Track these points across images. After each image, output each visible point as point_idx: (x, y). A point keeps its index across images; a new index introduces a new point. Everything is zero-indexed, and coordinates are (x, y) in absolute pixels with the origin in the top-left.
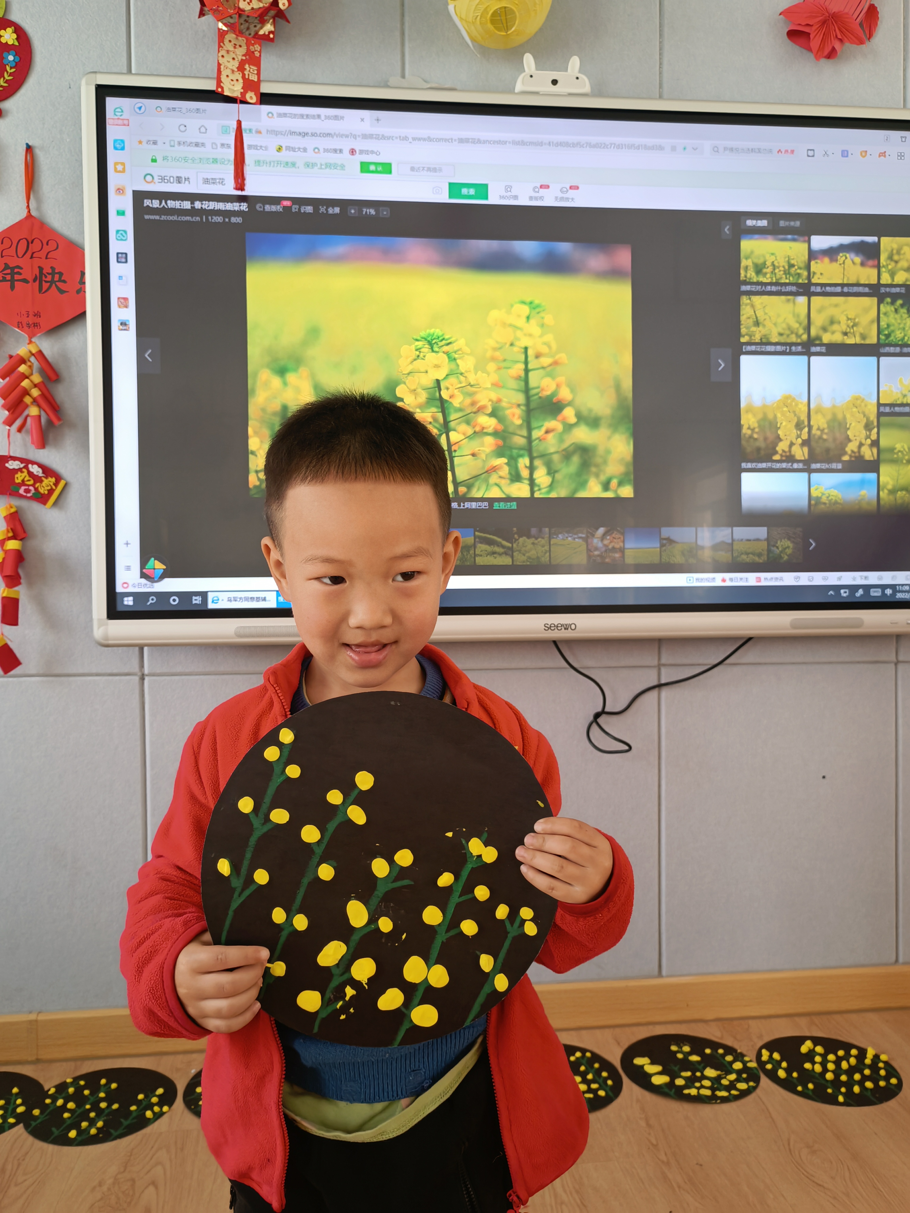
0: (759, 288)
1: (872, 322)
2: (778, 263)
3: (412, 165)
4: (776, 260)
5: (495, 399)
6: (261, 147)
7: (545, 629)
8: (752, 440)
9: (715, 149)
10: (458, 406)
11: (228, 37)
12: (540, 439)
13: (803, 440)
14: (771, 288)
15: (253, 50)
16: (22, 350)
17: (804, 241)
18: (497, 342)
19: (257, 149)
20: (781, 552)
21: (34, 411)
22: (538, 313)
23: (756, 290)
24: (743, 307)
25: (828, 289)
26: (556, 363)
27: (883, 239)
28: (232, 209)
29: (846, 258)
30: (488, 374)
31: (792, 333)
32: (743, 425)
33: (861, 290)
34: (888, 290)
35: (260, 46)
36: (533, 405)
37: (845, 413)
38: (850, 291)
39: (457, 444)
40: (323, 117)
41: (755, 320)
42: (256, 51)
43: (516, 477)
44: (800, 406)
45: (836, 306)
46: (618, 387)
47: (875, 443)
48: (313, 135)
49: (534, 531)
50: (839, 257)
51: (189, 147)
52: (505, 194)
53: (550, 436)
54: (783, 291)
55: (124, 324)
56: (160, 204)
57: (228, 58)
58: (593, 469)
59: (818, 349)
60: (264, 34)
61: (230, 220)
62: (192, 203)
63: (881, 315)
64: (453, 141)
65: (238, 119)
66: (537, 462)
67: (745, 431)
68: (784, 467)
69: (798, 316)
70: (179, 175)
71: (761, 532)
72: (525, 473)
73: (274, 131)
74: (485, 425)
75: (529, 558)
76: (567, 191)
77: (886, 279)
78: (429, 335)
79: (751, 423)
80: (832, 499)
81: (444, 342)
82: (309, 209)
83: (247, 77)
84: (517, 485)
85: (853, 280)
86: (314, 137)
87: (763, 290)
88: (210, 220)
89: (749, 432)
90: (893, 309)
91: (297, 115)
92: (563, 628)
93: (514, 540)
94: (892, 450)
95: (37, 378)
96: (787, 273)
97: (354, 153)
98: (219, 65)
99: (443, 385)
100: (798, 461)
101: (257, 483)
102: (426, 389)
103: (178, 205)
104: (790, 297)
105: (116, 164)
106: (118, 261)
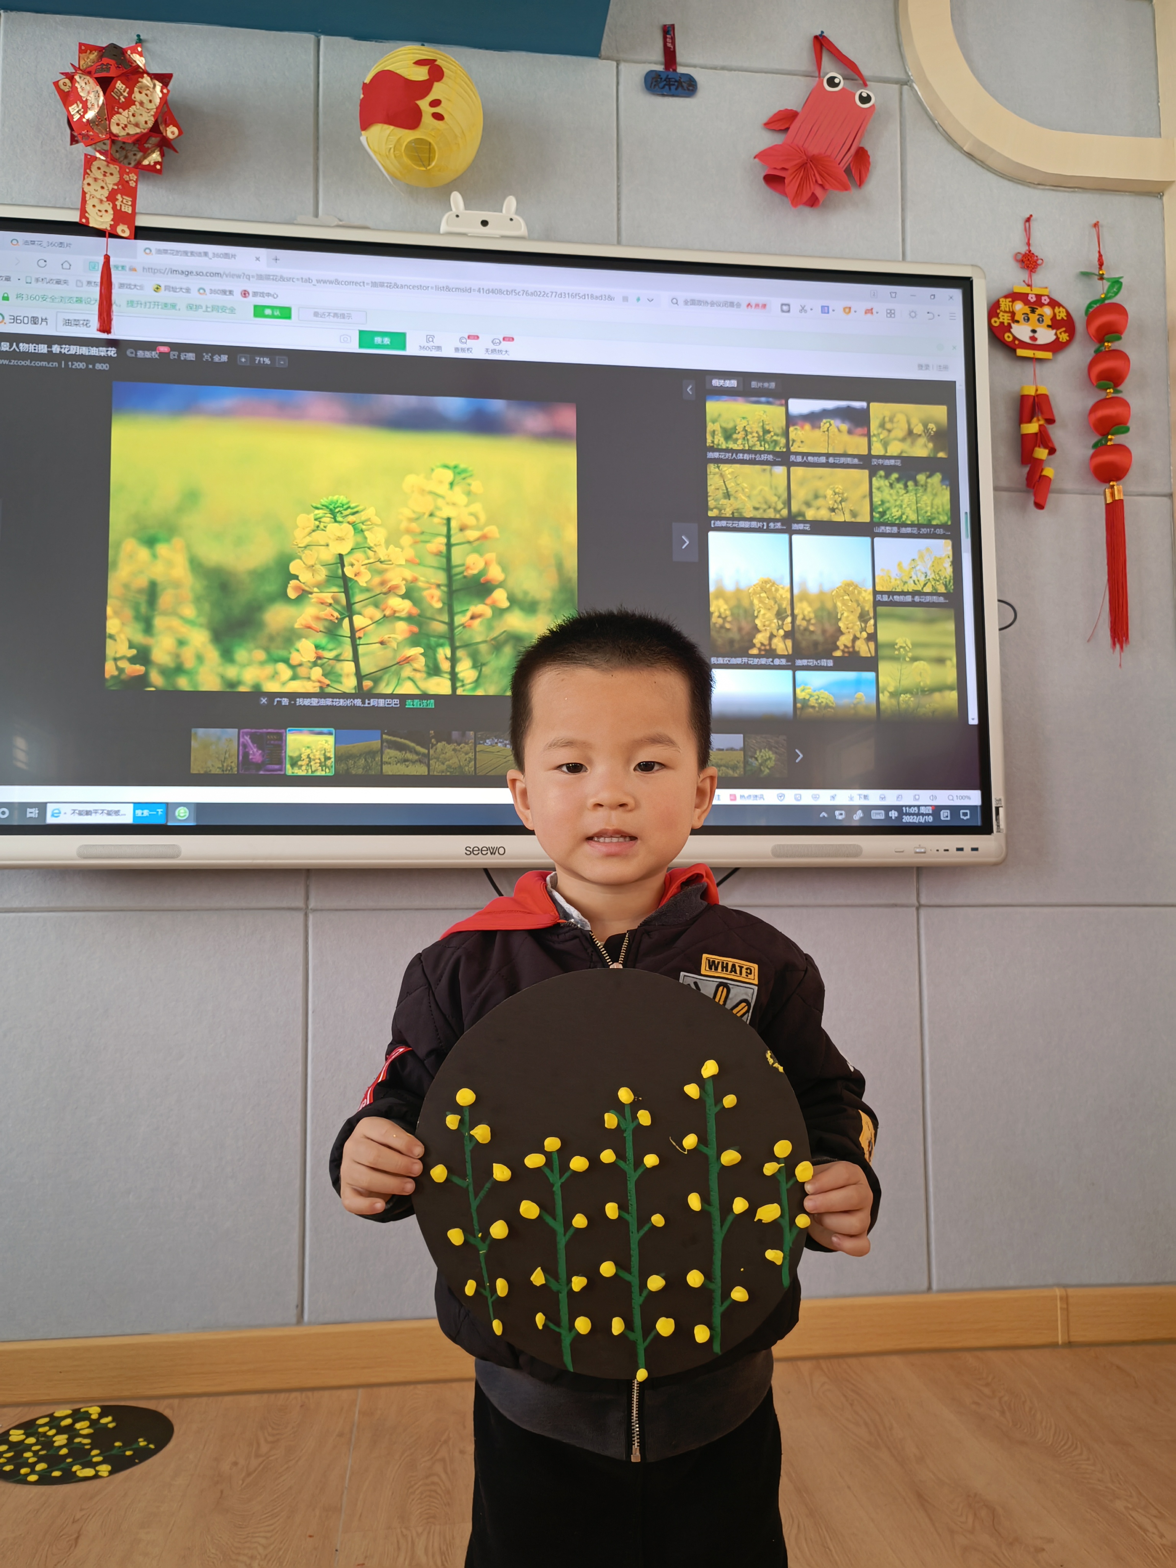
0: (728, 455)
1: (865, 497)
2: (751, 428)
3: (316, 310)
4: (748, 424)
5: (409, 578)
6: (135, 286)
7: (466, 853)
8: (723, 631)
9: (675, 301)
10: (365, 585)
11: (96, 164)
12: (464, 626)
13: (785, 632)
14: (743, 456)
15: (128, 179)
17: (781, 405)
18: (414, 512)
19: (130, 288)
20: (761, 765)
22: (464, 479)
23: (725, 458)
24: (709, 477)
25: (810, 459)
26: (484, 537)
27: (872, 404)
28: (97, 354)
29: (830, 425)
30: (402, 548)
31: (770, 507)
32: (713, 613)
33: (849, 460)
34: (881, 461)
35: (137, 175)
36: (455, 586)
37: (835, 601)
38: (837, 462)
39: (362, 631)
40: (210, 255)
41: (725, 491)
42: (131, 180)
43: (434, 670)
44: (781, 591)
45: (821, 478)
46: (560, 567)
47: (872, 637)
48: (199, 274)
49: (455, 734)
50: (822, 424)
51: (48, 284)
52: (426, 345)
53: (477, 622)
54: (757, 459)
56: (11, 346)
57: (95, 186)
59: (801, 527)
60: (149, 165)
61: (94, 366)
62: (50, 347)
63: (874, 490)
64: (365, 284)
65: (105, 253)
66: (460, 653)
67: (715, 619)
68: (763, 663)
69: (776, 488)
70: (35, 315)
71: (736, 740)
72: (445, 666)
73: (152, 269)
74: (397, 608)
75: (449, 767)
76: (500, 343)
77: (877, 449)
78: (331, 503)
79: (722, 610)
80: (822, 702)
81: (349, 511)
82: (191, 356)
83: (118, 208)
84: (435, 680)
85: (839, 450)
86: (199, 276)
87: (733, 458)
88: (70, 366)
89: (720, 621)
90: (888, 484)
91: (180, 251)
92: (489, 851)
93: (430, 745)
94: (892, 645)
96: (762, 439)
97: (247, 295)
98: (84, 193)
99: (346, 561)
100: (780, 657)
101: (116, 673)
102: (326, 565)
103: (31, 348)
104: (766, 467)
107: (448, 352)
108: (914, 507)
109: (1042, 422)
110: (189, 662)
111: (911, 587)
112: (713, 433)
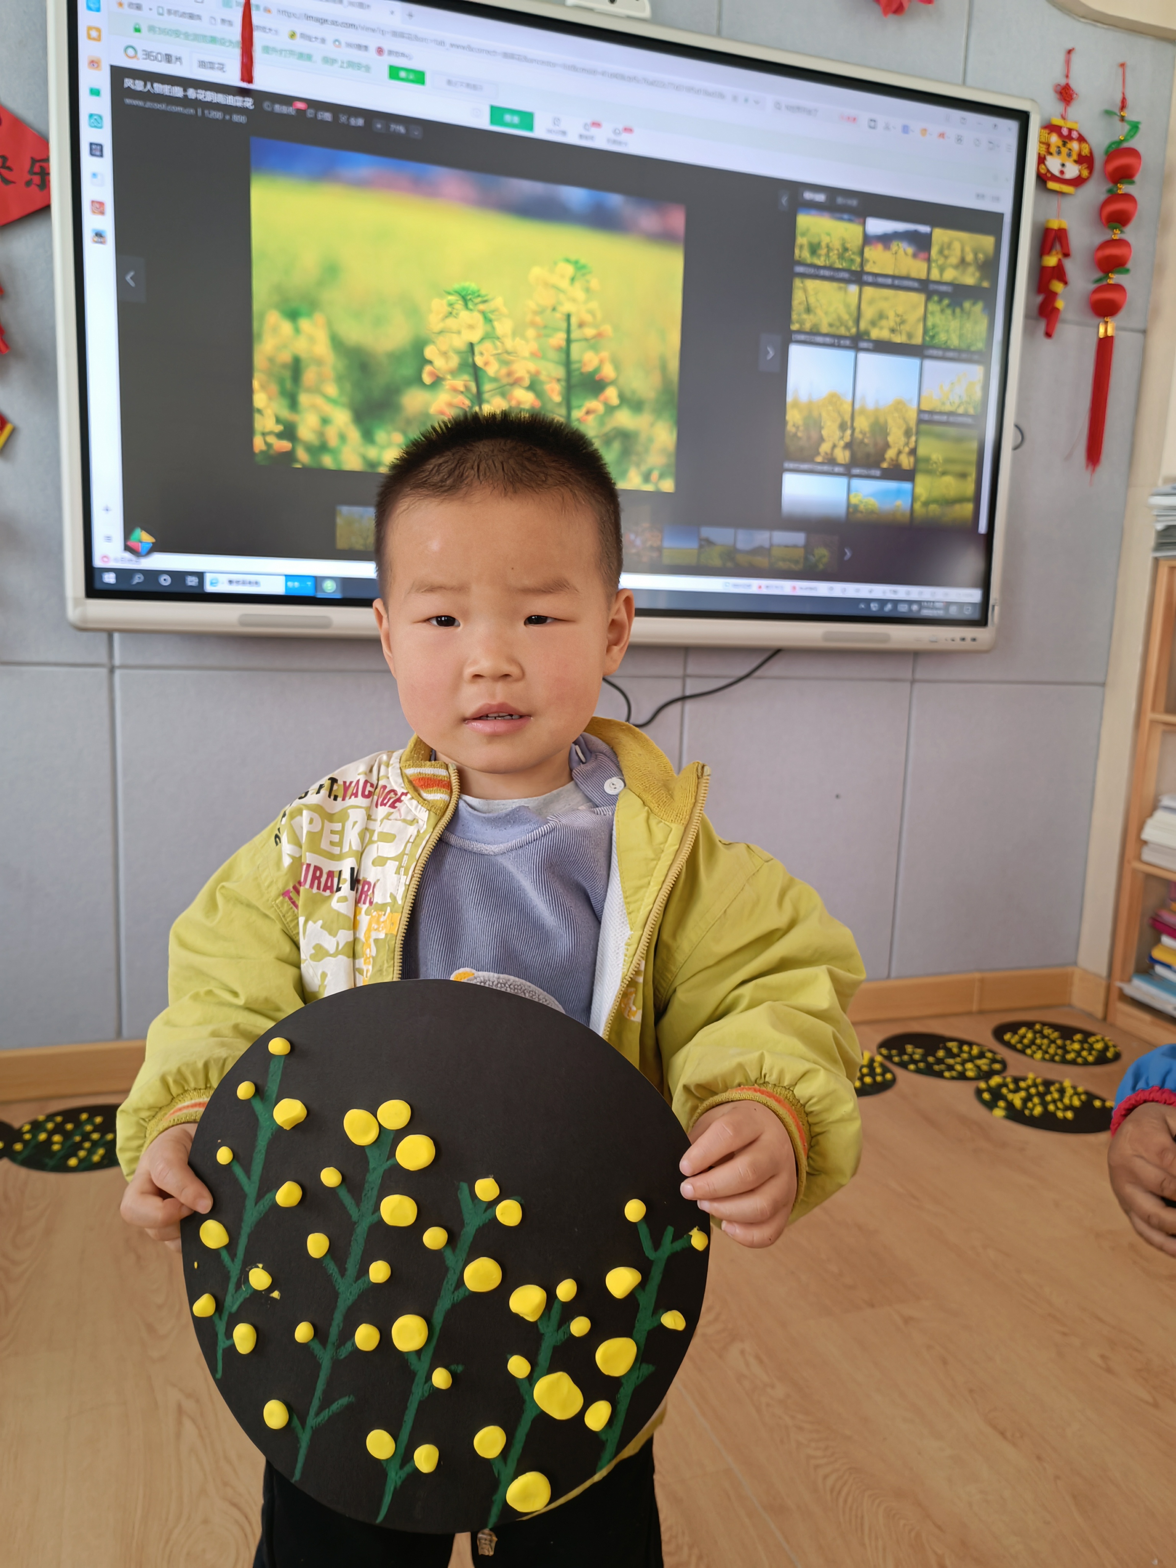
0: (812, 271)
1: (918, 321)
2: (833, 245)
3: (449, 78)
4: (831, 241)
5: (533, 370)
6: (270, 30)
8: (796, 438)
9: (778, 106)
10: (493, 375)
13: (845, 442)
14: (824, 272)
17: (860, 223)
18: (538, 305)
19: (265, 32)
20: (817, 560)
22: (584, 275)
23: (809, 273)
24: (795, 290)
25: (880, 280)
26: (599, 335)
27: (935, 230)
28: (234, 105)
29: (899, 247)
30: (527, 340)
31: (842, 324)
32: (788, 421)
33: (911, 284)
34: (935, 287)
36: (574, 381)
37: (887, 417)
38: (901, 284)
40: (345, 3)
41: (807, 306)
44: (845, 405)
47: (913, 452)
48: (334, 23)
50: (892, 246)
51: (181, 19)
52: (553, 128)
53: (591, 418)
54: (836, 276)
55: (99, 235)
56: (145, 85)
58: (634, 458)
59: (865, 344)
61: (231, 117)
62: (185, 90)
63: (929, 316)
64: (496, 54)
67: (790, 428)
68: (825, 469)
69: (849, 306)
70: (168, 52)
71: (799, 538)
73: (287, 11)
74: (522, 400)
76: (619, 133)
77: (935, 275)
78: (464, 289)
79: (796, 420)
80: (869, 508)
81: (479, 299)
85: (903, 272)
86: (334, 26)
87: (817, 273)
88: (207, 114)
89: (794, 430)
90: (939, 309)
94: (927, 460)
96: (841, 257)
97: (382, 52)
99: (477, 350)
100: (840, 465)
101: (264, 448)
102: (458, 352)
103: (167, 90)
104: (842, 285)
105: (90, 28)
106: (92, 154)
107: (572, 139)
108: (958, 333)
109: (1060, 256)
110: (333, 441)
111: (948, 408)
112: (801, 247)
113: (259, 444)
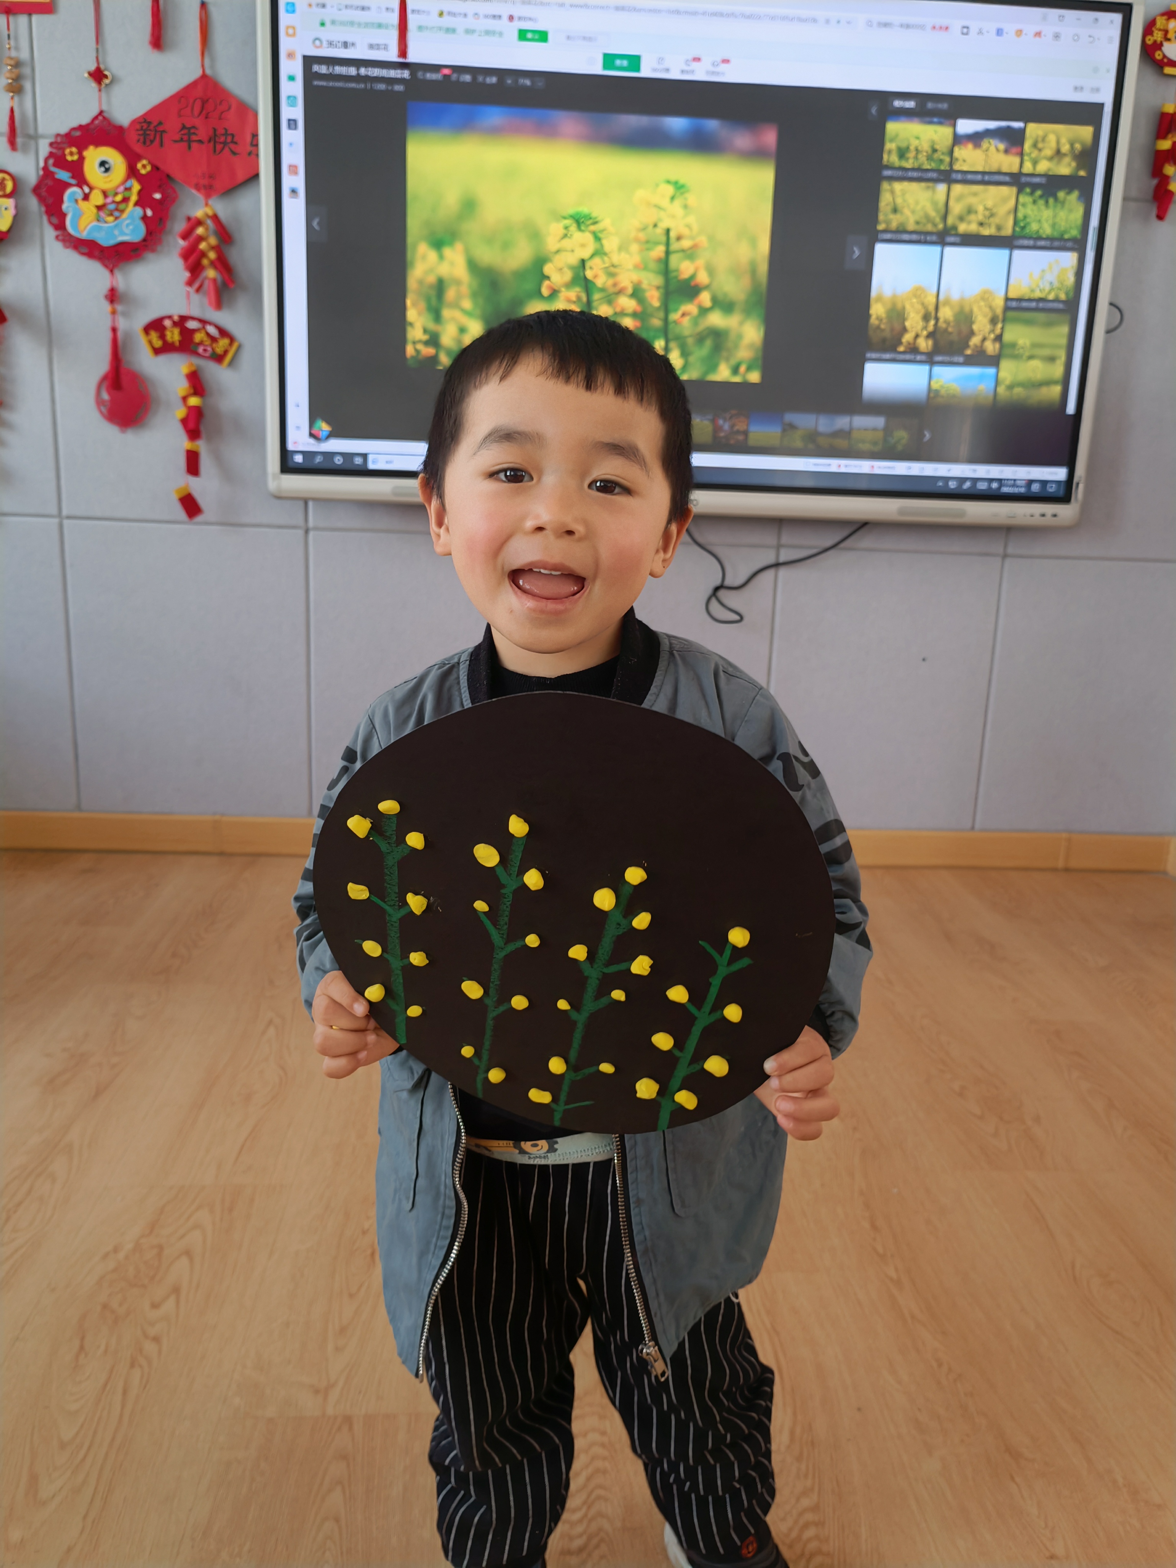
0: (900, 173)
1: (1009, 212)
2: (922, 147)
3: (568, 34)
4: (920, 144)
5: (636, 280)
6: (424, 12)
8: (878, 330)
9: (869, 24)
10: (601, 286)
12: (675, 322)
13: (928, 332)
14: (913, 174)
16: (199, 213)
17: (950, 125)
18: (641, 223)
19: (419, 14)
20: (897, 441)
21: (211, 273)
22: (682, 194)
23: (897, 176)
24: (882, 193)
25: (969, 177)
26: (695, 247)
27: (1029, 124)
28: (395, 77)
29: (990, 144)
30: (631, 254)
31: (929, 221)
32: (872, 315)
33: (1001, 178)
34: (1028, 179)
36: (672, 287)
37: (972, 306)
38: (991, 179)
41: (894, 207)
44: (929, 297)
47: (999, 338)
50: (983, 143)
51: (355, 11)
52: (657, 67)
53: (686, 319)
54: (923, 177)
55: (294, 191)
56: (328, 68)
58: (724, 354)
59: (953, 239)
61: (393, 87)
62: (358, 70)
63: (1020, 207)
64: (610, 8)
66: (672, 345)
67: (873, 321)
68: (908, 358)
69: (937, 204)
70: (345, 40)
71: (879, 422)
74: (625, 306)
76: (719, 65)
77: (1028, 167)
78: (578, 213)
79: (879, 313)
80: (951, 392)
81: (591, 221)
85: (994, 168)
86: (474, 2)
87: (905, 175)
88: (375, 89)
89: (877, 322)
90: (1031, 200)
94: (1013, 345)
95: (213, 241)
96: (929, 158)
97: (513, 19)
99: (588, 265)
100: (922, 353)
101: (414, 353)
102: (572, 268)
103: (344, 71)
104: (930, 184)
105: (288, 27)
106: (289, 127)
107: (675, 75)
108: (1051, 222)
109: (1175, 139)
111: (1038, 294)
112: (890, 152)
113: (410, 350)
